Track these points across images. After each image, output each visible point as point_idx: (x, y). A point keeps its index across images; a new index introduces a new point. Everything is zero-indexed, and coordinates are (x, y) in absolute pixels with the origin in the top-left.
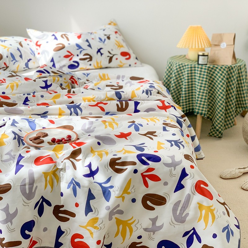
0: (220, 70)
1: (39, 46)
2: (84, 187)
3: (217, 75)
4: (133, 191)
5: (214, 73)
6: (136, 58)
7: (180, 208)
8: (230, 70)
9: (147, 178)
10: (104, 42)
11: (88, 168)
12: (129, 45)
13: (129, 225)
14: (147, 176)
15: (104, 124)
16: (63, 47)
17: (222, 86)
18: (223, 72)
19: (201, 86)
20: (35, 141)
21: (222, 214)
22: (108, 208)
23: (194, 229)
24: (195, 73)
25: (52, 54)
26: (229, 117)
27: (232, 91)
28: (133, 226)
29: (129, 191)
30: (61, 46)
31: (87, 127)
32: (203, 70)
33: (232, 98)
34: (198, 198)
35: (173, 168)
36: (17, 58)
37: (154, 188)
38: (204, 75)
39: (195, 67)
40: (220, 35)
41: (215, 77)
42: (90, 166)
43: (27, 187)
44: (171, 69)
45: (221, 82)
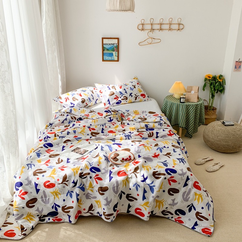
0: (192, 106)
1: (102, 93)
2: (141, 187)
3: (190, 108)
4: (164, 187)
5: (189, 107)
6: (148, 97)
7: (186, 195)
8: (197, 106)
9: (170, 181)
10: (133, 90)
11: (143, 177)
12: (144, 90)
13: (162, 203)
14: (171, 180)
15: (145, 147)
16: (114, 94)
17: (193, 114)
18: (193, 107)
19: (183, 114)
20: (114, 160)
21: (205, 197)
22: (153, 197)
23: (192, 204)
24: (179, 107)
25: (108, 97)
26: (196, 127)
27: (197, 116)
28: (163, 203)
29: (162, 187)
30: (112, 93)
31: (137, 149)
32: (184, 106)
33: (197, 119)
34: (194, 190)
35: (183, 176)
36: (92, 100)
37: (174, 186)
38: (184, 109)
39: (179, 105)
40: (191, 87)
41: (190, 109)
42: (143, 176)
43: (116, 188)
44: (167, 104)
45: (192, 112)
